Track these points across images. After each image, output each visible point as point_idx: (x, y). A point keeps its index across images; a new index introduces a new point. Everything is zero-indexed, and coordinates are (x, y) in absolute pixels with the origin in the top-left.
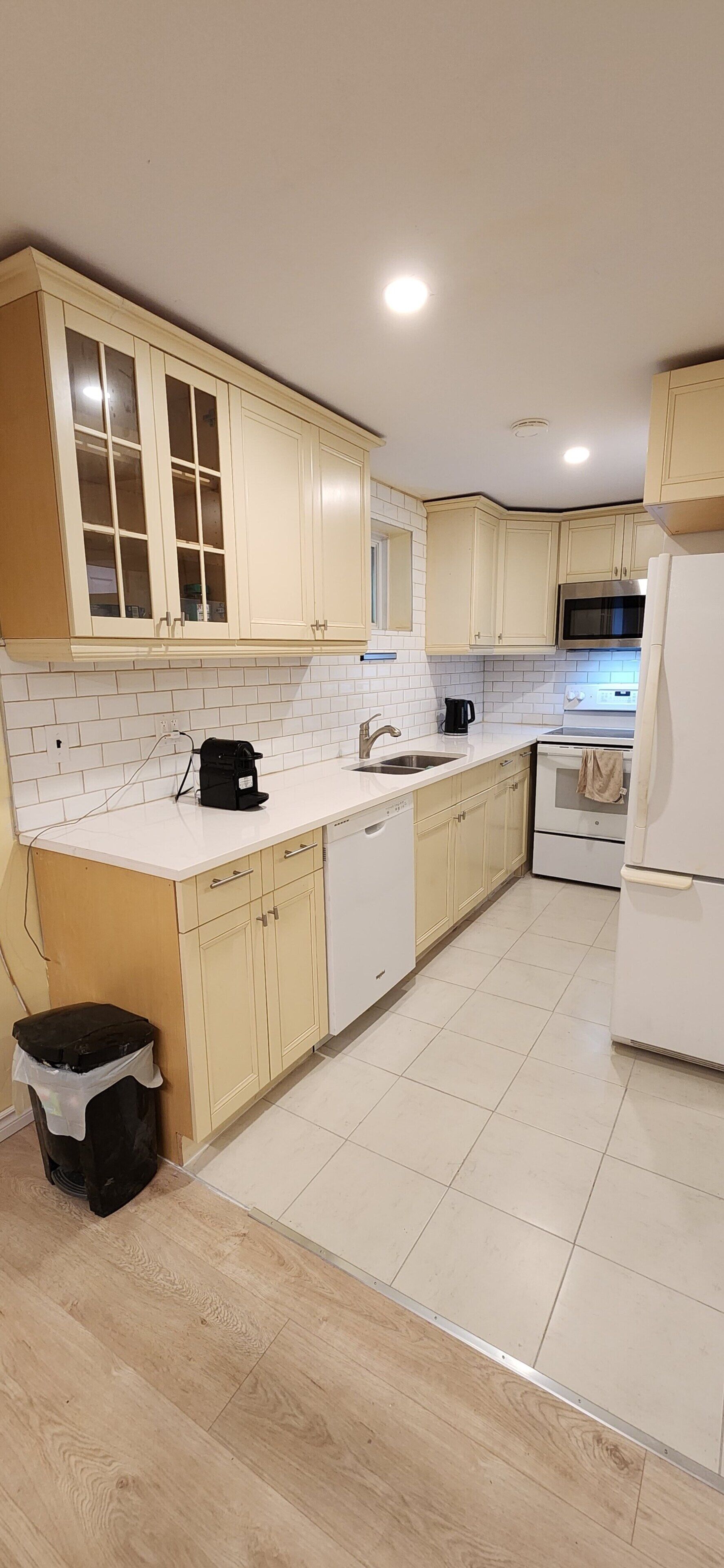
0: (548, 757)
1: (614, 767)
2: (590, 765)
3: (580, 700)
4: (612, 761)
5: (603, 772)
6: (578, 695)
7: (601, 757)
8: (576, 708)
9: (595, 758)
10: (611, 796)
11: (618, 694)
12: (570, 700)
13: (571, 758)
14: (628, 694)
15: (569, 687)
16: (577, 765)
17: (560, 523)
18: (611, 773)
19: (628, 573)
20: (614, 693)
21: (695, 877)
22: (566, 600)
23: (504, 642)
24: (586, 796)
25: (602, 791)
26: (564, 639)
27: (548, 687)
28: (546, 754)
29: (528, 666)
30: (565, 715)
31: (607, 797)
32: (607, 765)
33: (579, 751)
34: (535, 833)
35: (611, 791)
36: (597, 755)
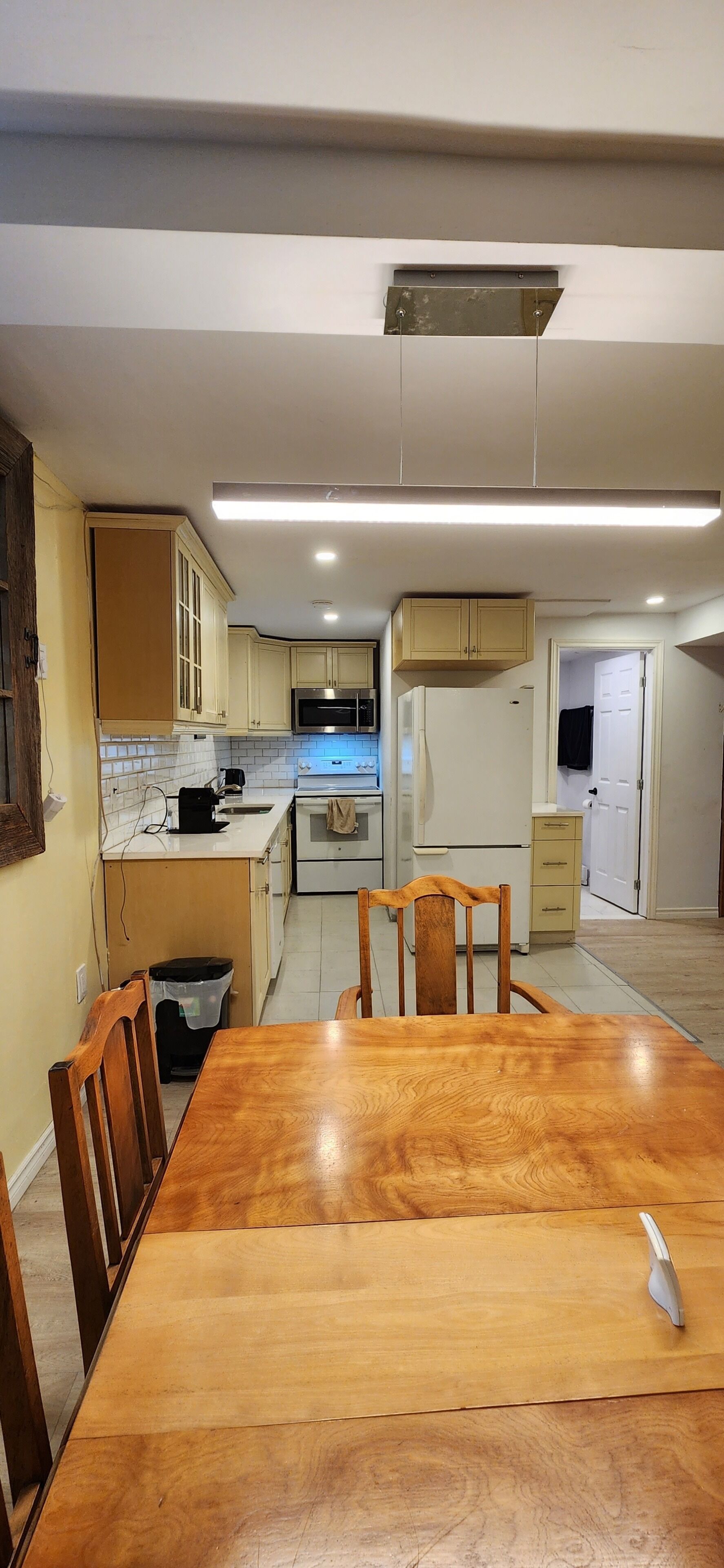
0: (304, 807)
1: (349, 809)
2: (335, 809)
3: (309, 768)
4: (348, 806)
5: (343, 813)
6: (308, 764)
7: (341, 804)
8: (307, 774)
9: (337, 804)
10: (350, 829)
11: (334, 763)
12: (302, 769)
13: (319, 807)
14: (340, 763)
15: (300, 759)
16: (323, 810)
17: (290, 647)
18: (348, 815)
19: (337, 685)
20: (331, 762)
21: (448, 847)
22: (299, 700)
23: (261, 727)
24: (335, 830)
25: (342, 826)
26: (300, 725)
27: (282, 760)
28: (302, 805)
29: (249, 745)
30: (299, 779)
31: (346, 830)
32: (345, 808)
33: (326, 801)
34: (298, 863)
35: (349, 826)
36: (338, 802)
